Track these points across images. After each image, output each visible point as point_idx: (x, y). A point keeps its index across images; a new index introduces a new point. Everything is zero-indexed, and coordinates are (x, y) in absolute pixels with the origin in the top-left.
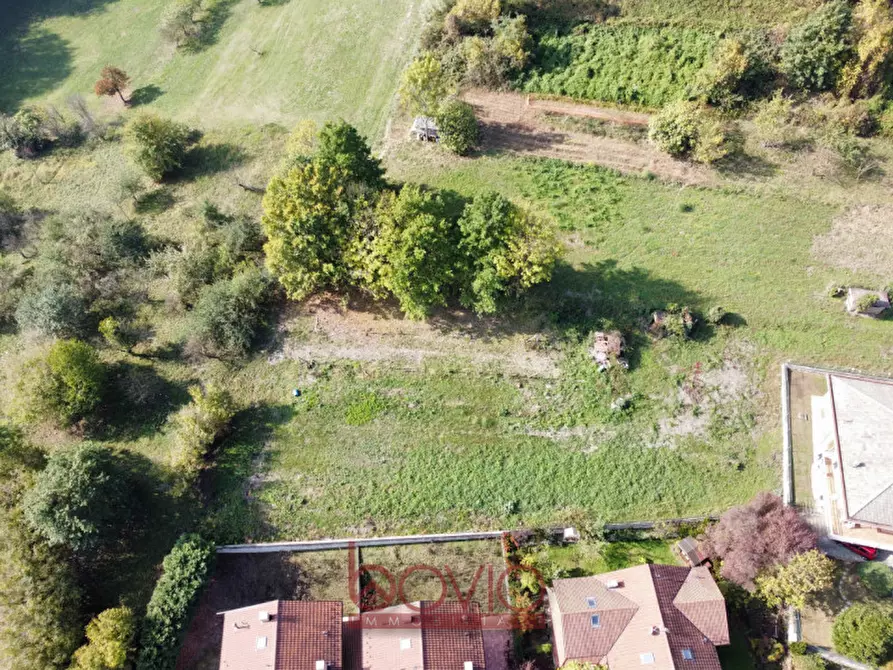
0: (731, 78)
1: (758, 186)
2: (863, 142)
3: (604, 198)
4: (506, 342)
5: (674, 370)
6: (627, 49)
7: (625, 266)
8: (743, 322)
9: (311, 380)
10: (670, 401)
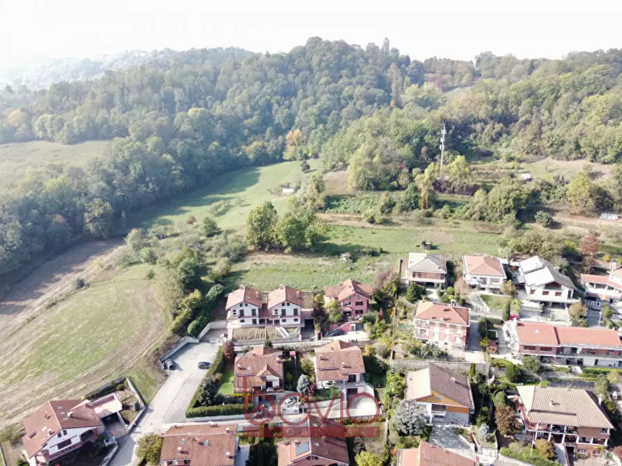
0: (386, 204)
1: (396, 228)
2: (429, 219)
3: (348, 232)
4: (316, 259)
5: (368, 262)
6: (357, 203)
7: (354, 244)
8: (389, 253)
9: (255, 266)
10: (366, 268)
